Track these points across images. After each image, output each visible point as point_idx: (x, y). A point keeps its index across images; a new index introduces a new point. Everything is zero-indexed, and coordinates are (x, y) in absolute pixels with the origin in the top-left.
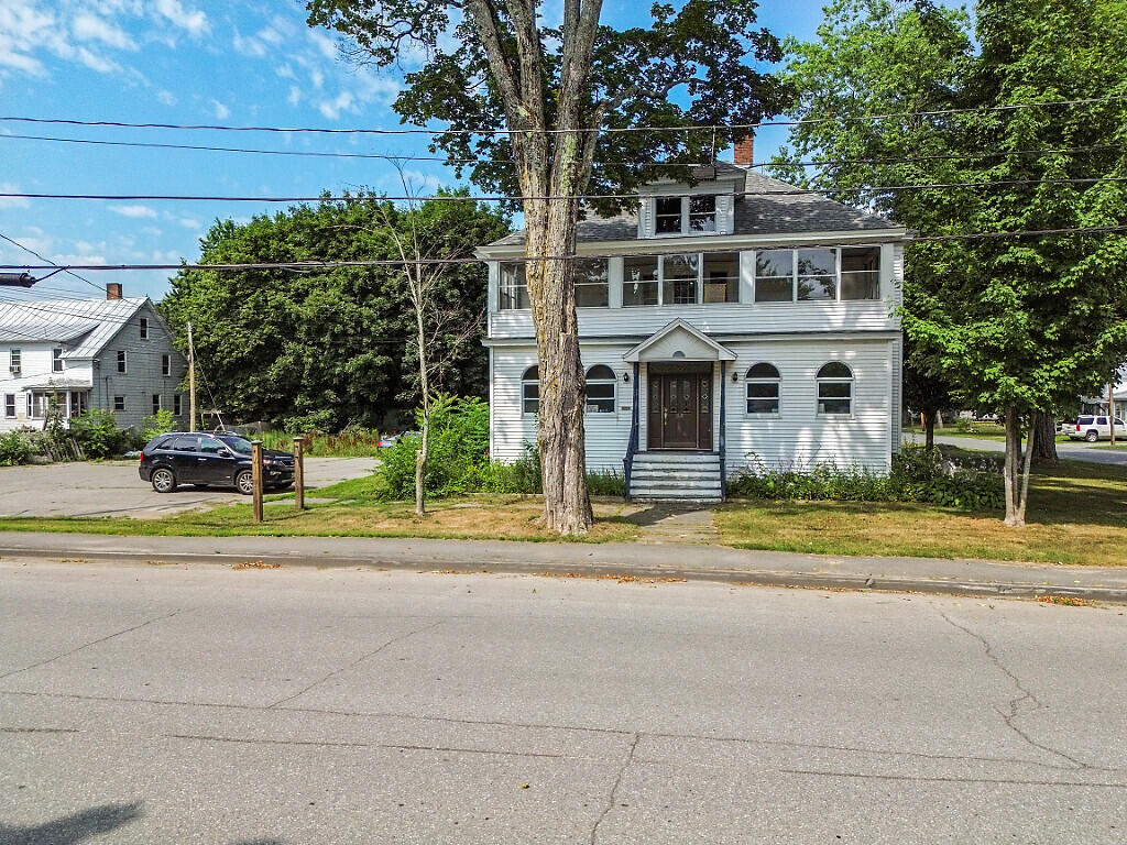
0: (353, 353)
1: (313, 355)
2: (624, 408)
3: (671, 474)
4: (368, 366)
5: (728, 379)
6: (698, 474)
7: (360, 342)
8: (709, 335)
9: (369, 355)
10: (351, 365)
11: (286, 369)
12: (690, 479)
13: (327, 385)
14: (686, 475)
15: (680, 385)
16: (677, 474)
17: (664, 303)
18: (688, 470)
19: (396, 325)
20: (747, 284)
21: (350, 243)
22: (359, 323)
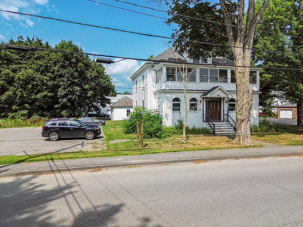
0: (39, 91)
1: (21, 92)
2: (200, 110)
3: (220, 127)
4: (46, 96)
5: (225, 102)
6: (226, 127)
7: (42, 88)
8: (227, 91)
9: (46, 93)
10: (39, 96)
11: (9, 96)
12: (225, 129)
13: (26, 103)
14: (223, 127)
15: (213, 104)
16: (221, 128)
17: (210, 81)
18: (223, 126)
19: (55, 83)
20: (229, 78)
21: (34, 54)
22: (42, 81)
